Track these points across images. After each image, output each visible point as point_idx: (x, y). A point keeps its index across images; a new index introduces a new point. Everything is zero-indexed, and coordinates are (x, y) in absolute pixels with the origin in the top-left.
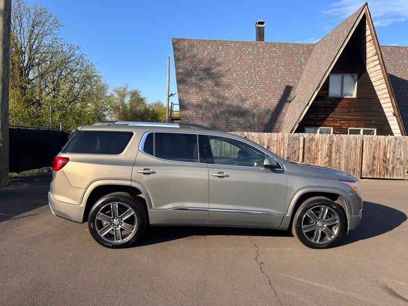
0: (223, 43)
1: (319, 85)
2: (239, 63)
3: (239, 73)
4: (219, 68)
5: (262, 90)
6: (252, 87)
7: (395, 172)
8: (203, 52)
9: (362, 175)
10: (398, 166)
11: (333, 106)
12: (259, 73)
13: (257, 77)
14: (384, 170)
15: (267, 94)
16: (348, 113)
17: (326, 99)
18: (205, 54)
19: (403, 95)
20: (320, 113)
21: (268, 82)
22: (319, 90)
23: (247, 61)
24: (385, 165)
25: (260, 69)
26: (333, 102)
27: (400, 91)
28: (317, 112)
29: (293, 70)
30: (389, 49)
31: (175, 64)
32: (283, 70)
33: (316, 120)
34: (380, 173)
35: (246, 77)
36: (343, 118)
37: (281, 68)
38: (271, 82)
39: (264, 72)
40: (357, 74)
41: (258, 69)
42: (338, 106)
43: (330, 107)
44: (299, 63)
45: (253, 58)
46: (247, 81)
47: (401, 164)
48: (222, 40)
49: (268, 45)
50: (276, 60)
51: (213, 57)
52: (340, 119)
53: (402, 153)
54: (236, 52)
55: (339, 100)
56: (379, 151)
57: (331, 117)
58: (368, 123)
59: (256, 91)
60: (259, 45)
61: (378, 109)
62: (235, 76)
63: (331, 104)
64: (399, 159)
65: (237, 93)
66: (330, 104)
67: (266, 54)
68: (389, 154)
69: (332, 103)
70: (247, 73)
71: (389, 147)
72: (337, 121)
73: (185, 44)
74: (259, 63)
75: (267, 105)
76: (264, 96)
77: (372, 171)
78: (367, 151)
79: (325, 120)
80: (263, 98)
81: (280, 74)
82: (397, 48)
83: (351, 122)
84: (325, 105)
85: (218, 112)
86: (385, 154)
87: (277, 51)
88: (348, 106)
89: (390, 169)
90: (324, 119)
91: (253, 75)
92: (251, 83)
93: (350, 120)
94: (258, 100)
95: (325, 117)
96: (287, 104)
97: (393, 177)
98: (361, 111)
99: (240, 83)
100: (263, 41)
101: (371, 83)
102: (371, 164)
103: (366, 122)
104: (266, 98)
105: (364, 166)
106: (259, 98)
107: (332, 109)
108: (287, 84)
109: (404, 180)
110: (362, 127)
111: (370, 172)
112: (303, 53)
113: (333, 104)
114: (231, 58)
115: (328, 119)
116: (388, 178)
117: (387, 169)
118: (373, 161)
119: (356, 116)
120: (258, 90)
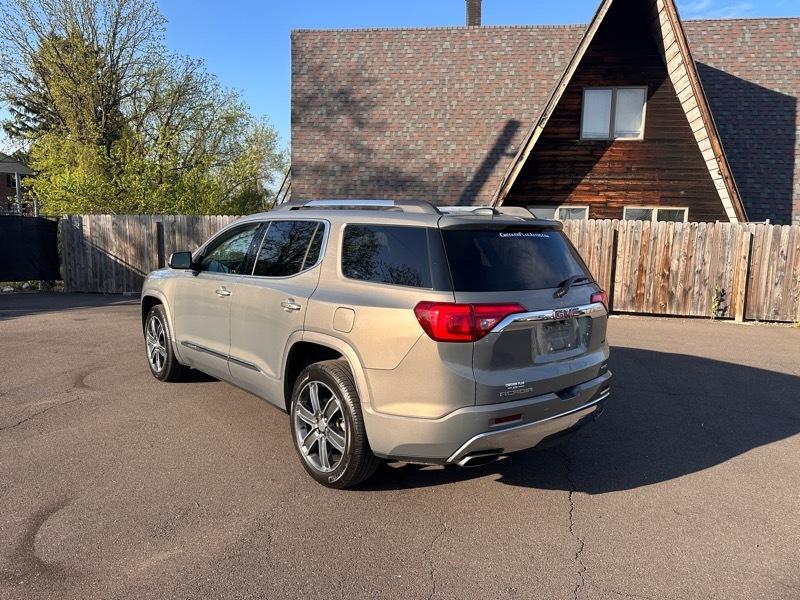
0: (393, 35)
1: (544, 114)
2: (420, 75)
3: (417, 95)
4: (379, 87)
5: (461, 130)
6: (440, 125)
7: (689, 301)
8: (349, 56)
9: (615, 305)
10: (696, 289)
11: (592, 159)
12: (460, 94)
13: (454, 103)
14: (664, 296)
15: (469, 138)
16: (623, 173)
17: (573, 144)
18: (353, 60)
19: (780, 132)
20: (561, 176)
21: (475, 112)
22: (543, 126)
23: (436, 70)
24: (666, 284)
25: (463, 86)
26: (592, 151)
27: (774, 123)
28: (555, 173)
29: (532, 85)
30: (764, 27)
31: (293, 81)
32: (510, 86)
33: (554, 190)
34: (654, 303)
35: (430, 103)
36: (614, 185)
37: (507, 81)
38: (482, 112)
39: (471, 91)
40: (647, 88)
41: (457, 86)
42: (603, 159)
43: (582, 162)
44: (547, 69)
45: (449, 62)
46: (433, 112)
47: (704, 283)
48: (390, 28)
49: (487, 34)
50: (499, 65)
51: (370, 63)
52: (606, 188)
53: (708, 258)
54: (417, 51)
55: (602, 145)
56: (654, 254)
57: (584, 184)
58: (669, 194)
59: (447, 133)
60: (468, 34)
61: (693, 165)
62: (408, 103)
63: (587, 155)
64: (699, 272)
65: (408, 138)
66: (583, 155)
67: (478, 53)
68: (676, 262)
69: (588, 152)
70: (433, 94)
71: (676, 247)
72: (599, 191)
73: (316, 41)
74: (463, 74)
75: (467, 161)
76: (464, 143)
77: (637, 299)
78: (627, 254)
79: (571, 191)
80: (460, 147)
81: (502, 94)
82: (786, 22)
83: (631, 194)
84: (572, 158)
85: (366, 177)
86: (667, 263)
87: (504, 45)
88: (625, 159)
89: (679, 293)
90: (569, 189)
91: (445, 99)
92: (440, 116)
93: (628, 189)
94: (450, 151)
95: (572, 185)
96: (504, 159)
97: (685, 310)
98: (654, 169)
99: (417, 117)
100: (479, 24)
101: (679, 105)
102: (635, 282)
103: (665, 194)
104: (466, 147)
105: (618, 288)
106: (453, 147)
107: (588, 167)
108: (514, 116)
109: (709, 318)
110: (654, 203)
111: (633, 300)
112: (561, 48)
113: (591, 155)
114: (406, 64)
115: (579, 187)
116: (673, 312)
117: (671, 296)
118: (640, 276)
119: (638, 179)
120: (453, 129)
